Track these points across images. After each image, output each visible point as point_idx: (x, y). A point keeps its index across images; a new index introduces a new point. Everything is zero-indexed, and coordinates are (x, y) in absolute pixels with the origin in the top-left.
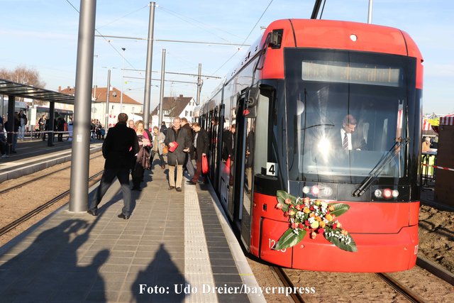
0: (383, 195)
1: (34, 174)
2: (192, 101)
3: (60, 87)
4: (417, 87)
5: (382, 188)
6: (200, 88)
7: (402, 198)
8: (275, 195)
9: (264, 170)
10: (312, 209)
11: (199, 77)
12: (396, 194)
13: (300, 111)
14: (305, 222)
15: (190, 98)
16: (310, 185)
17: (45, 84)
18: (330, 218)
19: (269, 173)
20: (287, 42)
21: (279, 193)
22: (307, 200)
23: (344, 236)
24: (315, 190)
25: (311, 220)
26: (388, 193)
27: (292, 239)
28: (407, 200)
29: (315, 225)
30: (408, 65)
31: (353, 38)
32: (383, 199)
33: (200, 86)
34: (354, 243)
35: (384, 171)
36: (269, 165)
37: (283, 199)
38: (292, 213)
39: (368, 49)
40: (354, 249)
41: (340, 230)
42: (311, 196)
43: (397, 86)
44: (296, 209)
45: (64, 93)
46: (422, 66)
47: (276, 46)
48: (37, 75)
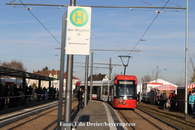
1: (38, 114)
2: (106, 76)
3: (34, 71)
6: (111, 71)
7: (133, 99)
11: (110, 65)
13: (119, 88)
16: (121, 97)
17: (26, 69)
18: (122, 101)
21: (117, 98)
23: (124, 103)
26: (131, 98)
29: (120, 102)
30: (134, 81)
31: (126, 78)
32: (130, 99)
33: (110, 69)
35: (130, 95)
36: (116, 95)
38: (118, 101)
40: (125, 105)
42: (120, 99)
43: (133, 84)
45: (36, 74)
47: (116, 79)
48: (22, 64)
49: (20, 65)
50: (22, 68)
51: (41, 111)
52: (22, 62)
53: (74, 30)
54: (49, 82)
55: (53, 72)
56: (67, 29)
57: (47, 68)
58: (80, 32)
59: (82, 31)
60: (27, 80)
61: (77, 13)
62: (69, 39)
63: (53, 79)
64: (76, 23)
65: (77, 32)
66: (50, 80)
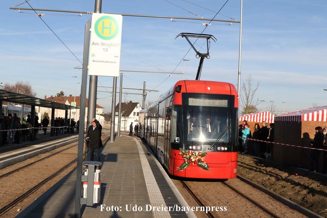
0: (221, 149)
1: (52, 151)
2: (138, 105)
3: (46, 96)
4: (235, 107)
5: (220, 146)
6: (145, 98)
7: (228, 151)
8: (178, 149)
9: (175, 140)
10: (192, 154)
11: (144, 90)
12: (226, 149)
13: (188, 117)
14: (190, 159)
15: (137, 103)
16: (192, 146)
17: (35, 95)
19: (177, 142)
20: (183, 90)
21: (180, 149)
22: (191, 151)
23: (204, 164)
24: (194, 147)
25: (192, 158)
26: (223, 148)
27: (185, 166)
28: (231, 152)
29: (193, 160)
30: (231, 99)
31: (209, 88)
32: (221, 151)
33: (144, 96)
34: (208, 167)
35: (221, 140)
36: (177, 138)
37: (182, 151)
38: (185, 156)
39: (215, 93)
40: (208, 169)
41: (203, 162)
42: (192, 150)
43: (227, 107)
44: (186, 155)
45: (49, 100)
46: (238, 99)
47: (179, 92)
48: (30, 88)
49: (27, 89)
50: (30, 92)
51: (55, 148)
52: (30, 85)
53: (100, 44)
54: (65, 111)
55: (71, 99)
56: (91, 43)
57: (62, 94)
58: (107, 47)
59: (110, 45)
60: (37, 107)
61: (103, 22)
62: (93, 55)
63: (70, 107)
64: (102, 35)
65: (103, 47)
66: (67, 108)
